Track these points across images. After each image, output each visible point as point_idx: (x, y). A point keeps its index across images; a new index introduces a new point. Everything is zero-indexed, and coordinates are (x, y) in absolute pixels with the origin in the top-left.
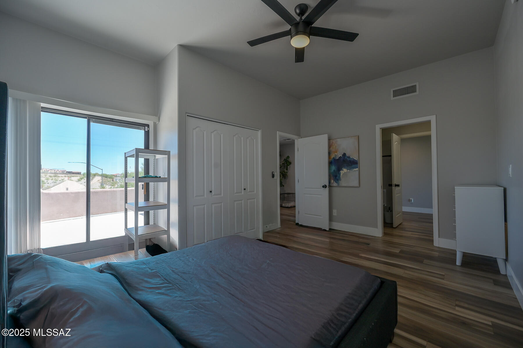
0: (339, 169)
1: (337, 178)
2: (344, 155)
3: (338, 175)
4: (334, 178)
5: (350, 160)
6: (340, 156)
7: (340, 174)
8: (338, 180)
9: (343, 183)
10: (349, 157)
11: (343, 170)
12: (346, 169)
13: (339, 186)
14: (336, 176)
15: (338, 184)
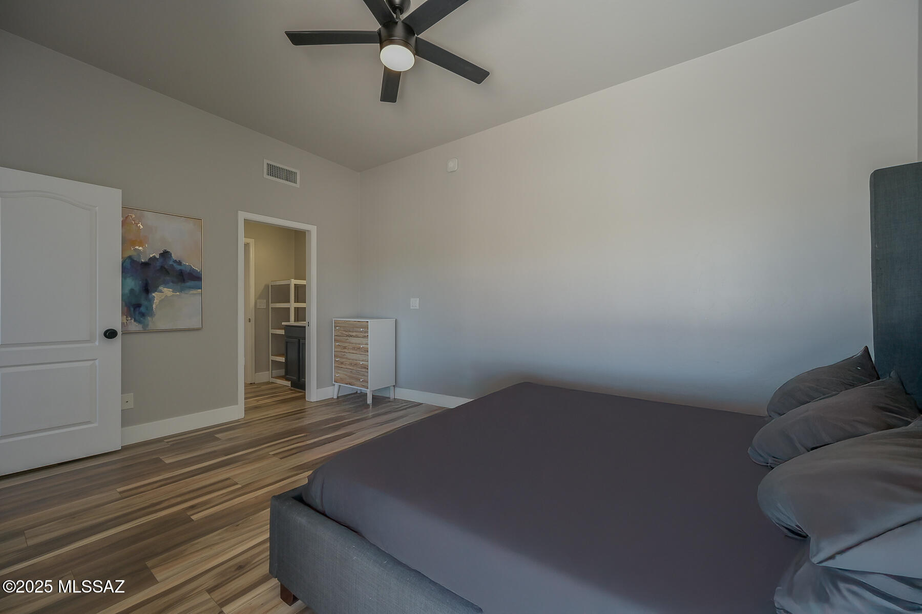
0: (147, 289)
1: (143, 309)
2: (165, 254)
3: (144, 303)
4: (132, 309)
5: (181, 270)
6: (154, 256)
7: (150, 301)
8: (143, 315)
9: (159, 321)
10: (180, 263)
11: (161, 292)
12: (171, 290)
13: (146, 330)
14: (138, 306)
15: (145, 326)
